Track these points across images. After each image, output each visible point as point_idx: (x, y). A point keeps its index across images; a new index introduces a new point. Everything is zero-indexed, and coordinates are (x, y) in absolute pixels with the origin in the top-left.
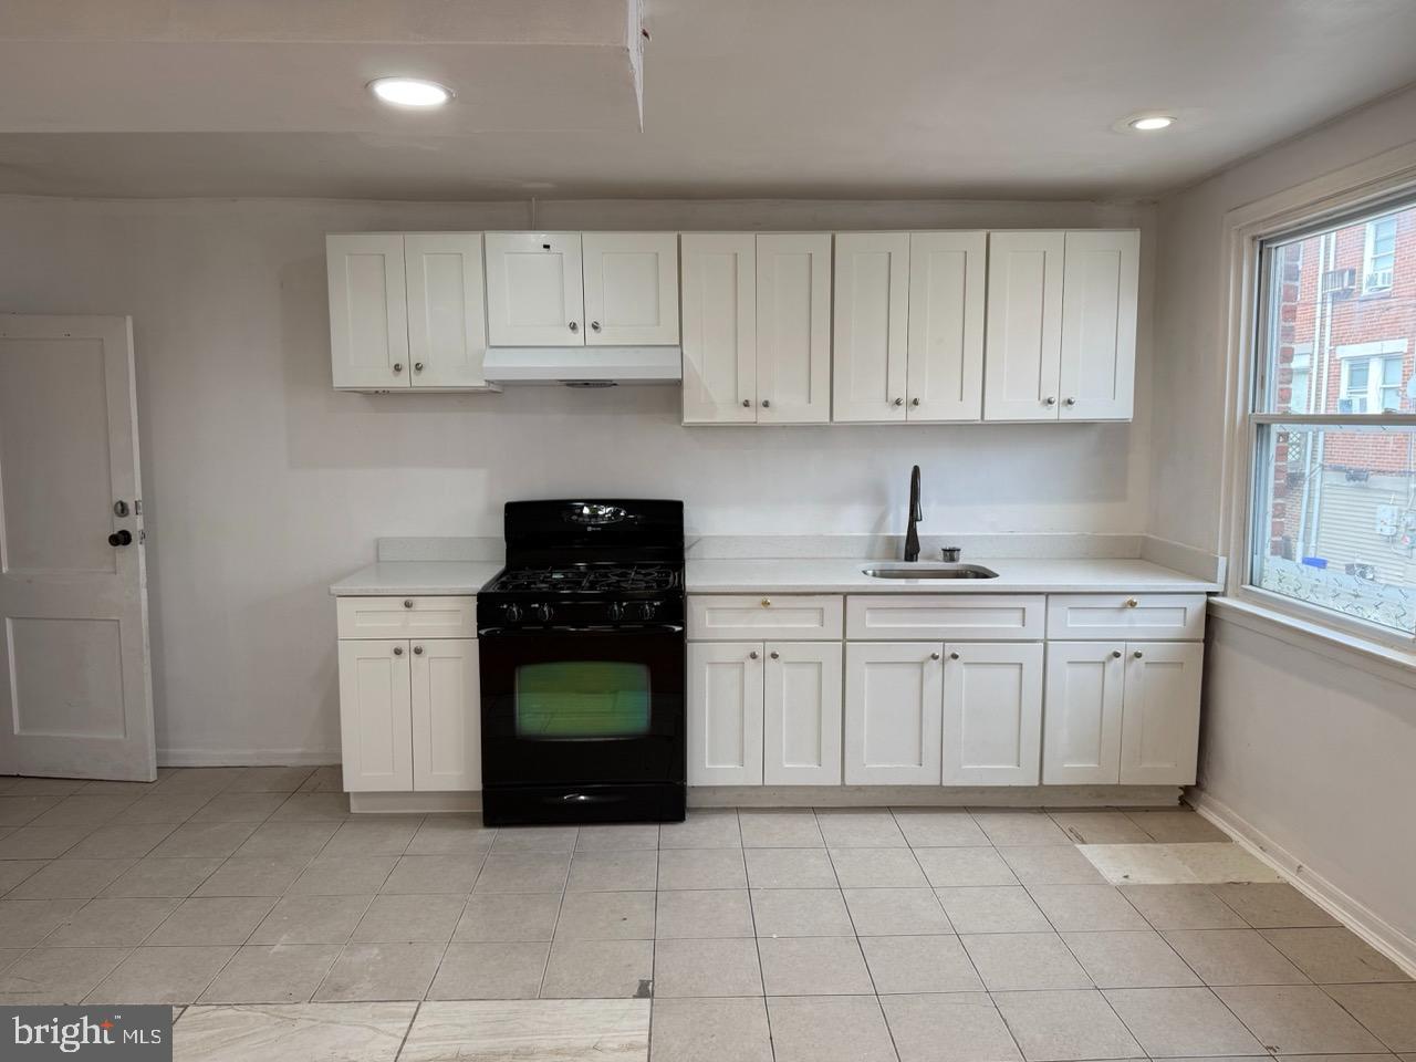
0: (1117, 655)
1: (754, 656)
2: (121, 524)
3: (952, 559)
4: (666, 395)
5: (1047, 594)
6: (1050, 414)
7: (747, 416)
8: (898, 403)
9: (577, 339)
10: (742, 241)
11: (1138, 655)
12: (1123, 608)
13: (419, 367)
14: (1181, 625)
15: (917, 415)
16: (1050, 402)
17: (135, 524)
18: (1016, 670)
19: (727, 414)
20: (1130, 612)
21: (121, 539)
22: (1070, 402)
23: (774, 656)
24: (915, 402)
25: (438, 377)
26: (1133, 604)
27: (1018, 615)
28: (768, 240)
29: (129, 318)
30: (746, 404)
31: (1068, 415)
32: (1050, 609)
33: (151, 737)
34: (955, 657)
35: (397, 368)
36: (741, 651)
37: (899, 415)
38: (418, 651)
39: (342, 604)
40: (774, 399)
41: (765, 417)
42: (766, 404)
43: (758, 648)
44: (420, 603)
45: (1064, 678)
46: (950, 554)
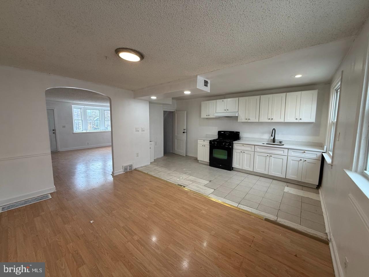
0: (301, 160)
1: (241, 152)
2: (184, 131)
3: (280, 143)
4: (236, 118)
5: (288, 149)
6: (297, 121)
7: (247, 121)
8: (269, 119)
9: (226, 111)
10: (247, 98)
11: (305, 161)
12: (303, 153)
13: (209, 115)
14: (316, 157)
15: (273, 121)
16: (297, 119)
17: (185, 131)
18: (282, 160)
19: (244, 120)
20: (304, 153)
21: (184, 132)
22: (301, 119)
23: (244, 152)
24: (272, 119)
25: (211, 116)
26: (305, 152)
27: (283, 151)
28: (251, 97)
29: (186, 111)
30: (246, 119)
31: (300, 121)
32: (289, 151)
33: (185, 152)
34: (271, 156)
35: (207, 115)
36: (241, 151)
37: (270, 121)
38: (205, 146)
39: (198, 140)
40: (251, 118)
41: (249, 121)
42: (249, 119)
43: (242, 151)
44: (205, 141)
45: (291, 162)
46: (280, 142)
